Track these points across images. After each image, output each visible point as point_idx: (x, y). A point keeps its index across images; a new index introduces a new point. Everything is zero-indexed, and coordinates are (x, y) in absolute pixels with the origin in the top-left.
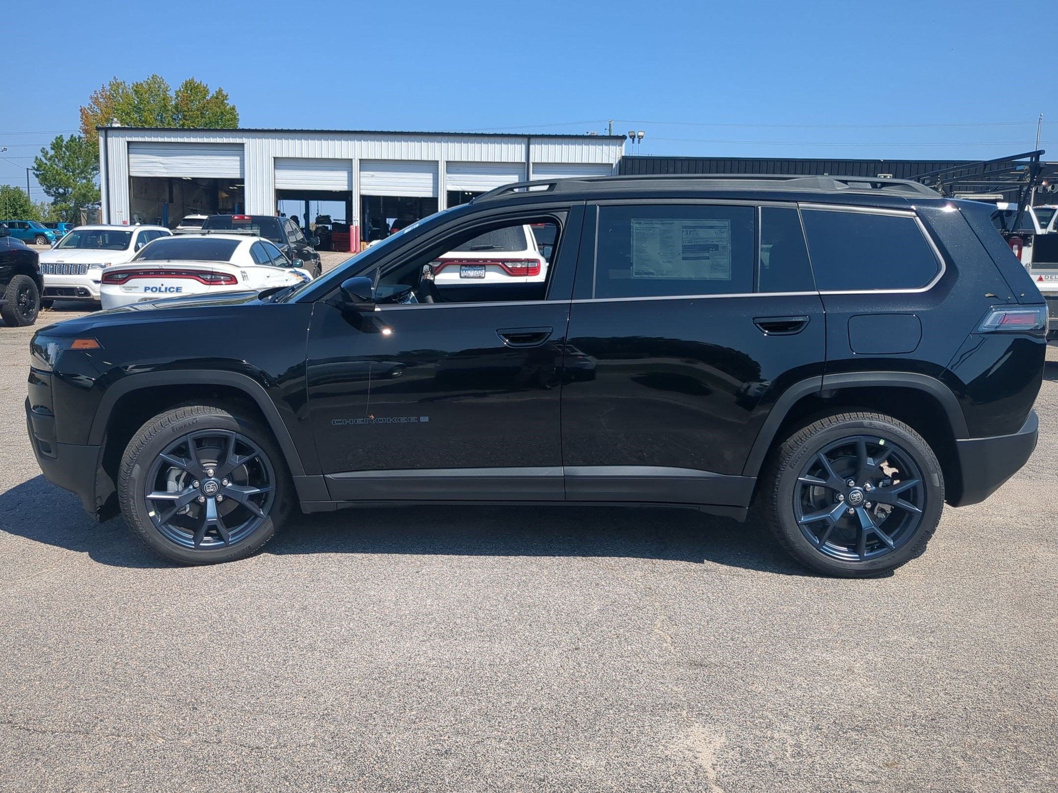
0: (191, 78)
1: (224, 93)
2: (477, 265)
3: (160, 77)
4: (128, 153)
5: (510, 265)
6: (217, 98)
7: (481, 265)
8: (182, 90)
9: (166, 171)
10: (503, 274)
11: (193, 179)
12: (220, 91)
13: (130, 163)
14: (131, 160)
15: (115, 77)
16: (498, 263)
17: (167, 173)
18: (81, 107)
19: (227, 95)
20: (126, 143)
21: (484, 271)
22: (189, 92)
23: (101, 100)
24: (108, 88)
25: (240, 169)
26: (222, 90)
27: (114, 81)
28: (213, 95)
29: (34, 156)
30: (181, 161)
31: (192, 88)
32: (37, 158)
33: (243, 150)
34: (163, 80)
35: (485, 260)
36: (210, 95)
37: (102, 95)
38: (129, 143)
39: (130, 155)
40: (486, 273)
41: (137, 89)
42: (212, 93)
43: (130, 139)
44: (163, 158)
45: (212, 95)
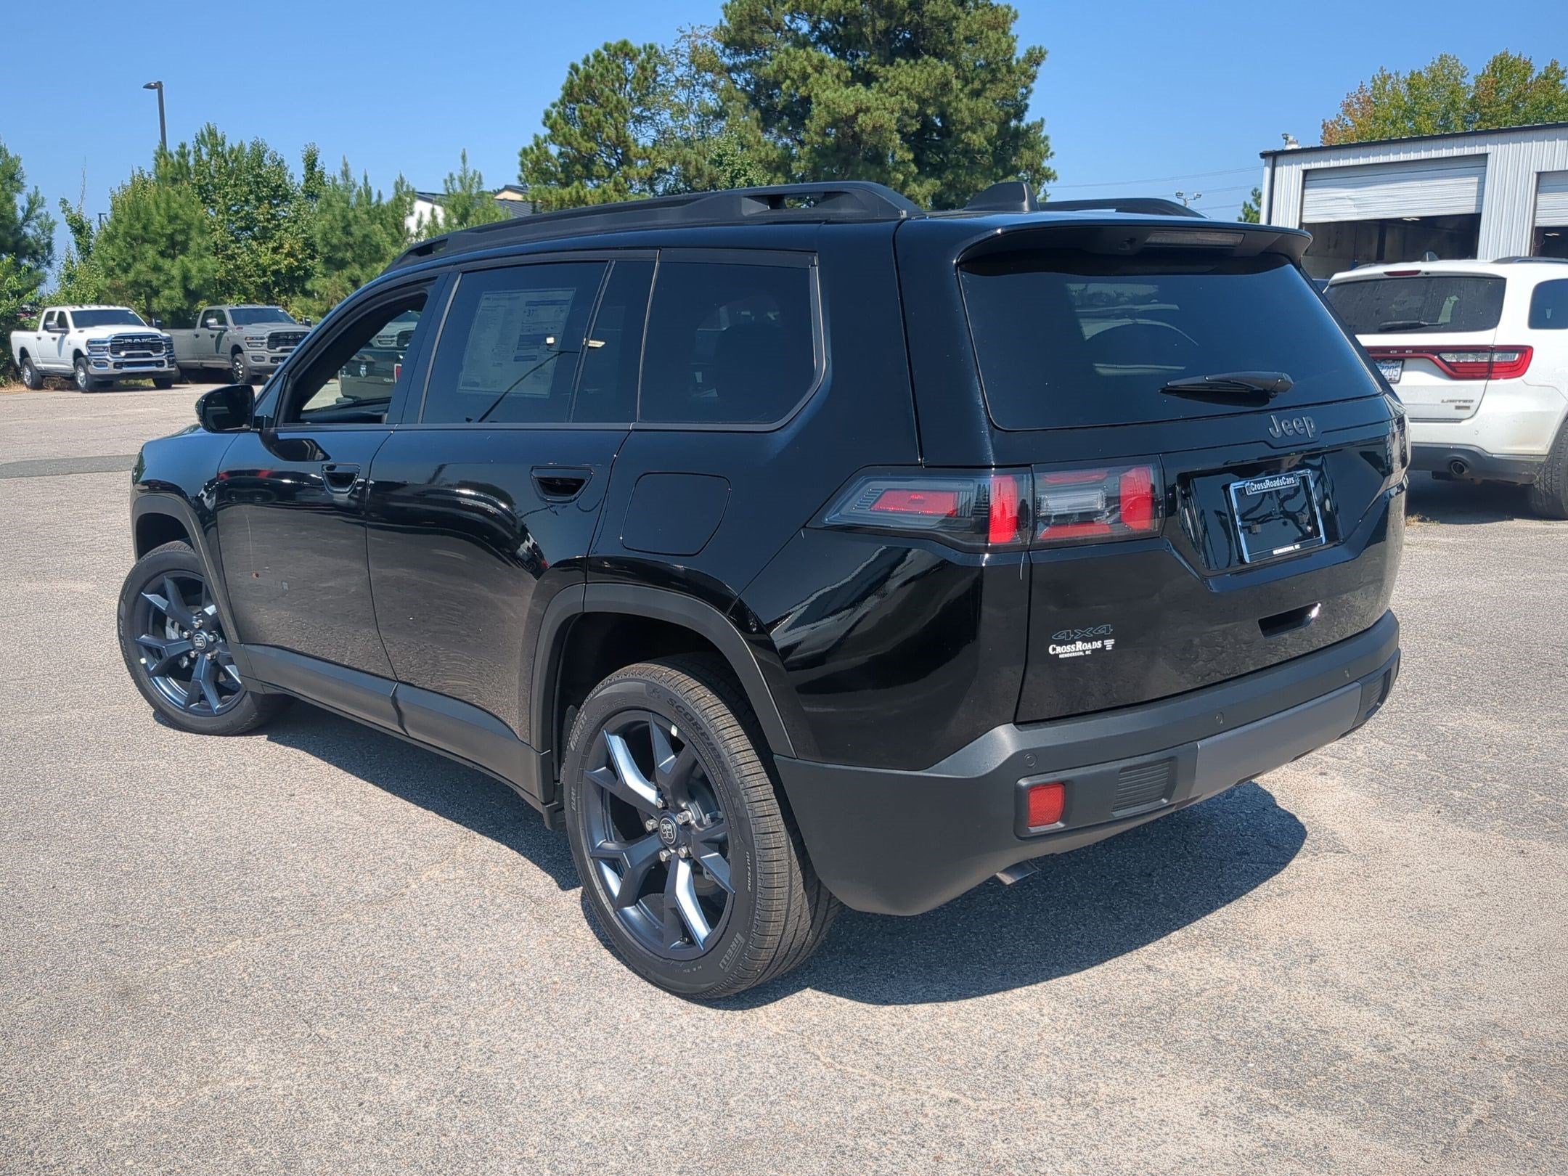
0: (1503, 50)
1: (1561, 68)
2: (1389, 358)
3: (1452, 57)
4: (1304, 188)
5: (1450, 358)
6: (1546, 78)
7: (1395, 359)
8: (1487, 72)
9: (1356, 210)
10: (1439, 376)
11: (1422, 218)
12: (1554, 65)
13: (1305, 203)
14: (1306, 199)
15: (1382, 68)
16: (1431, 356)
17: (1358, 213)
18: (1323, 120)
19: (1565, 71)
20: (1301, 173)
21: (1399, 370)
22: (1498, 74)
23: (1356, 106)
24: (1369, 85)
25: (1477, 196)
26: (1556, 63)
27: (1380, 74)
28: (1540, 73)
29: (1242, 203)
30: (1382, 193)
31: (1503, 67)
32: (1245, 205)
33: (1486, 166)
34: (1457, 60)
35: (1402, 349)
36: (1535, 75)
37: (1358, 99)
38: (1306, 172)
39: (1306, 191)
40: (1404, 373)
41: (1412, 82)
42: (1539, 69)
43: (1307, 166)
44: (1354, 190)
45: (1537, 75)
